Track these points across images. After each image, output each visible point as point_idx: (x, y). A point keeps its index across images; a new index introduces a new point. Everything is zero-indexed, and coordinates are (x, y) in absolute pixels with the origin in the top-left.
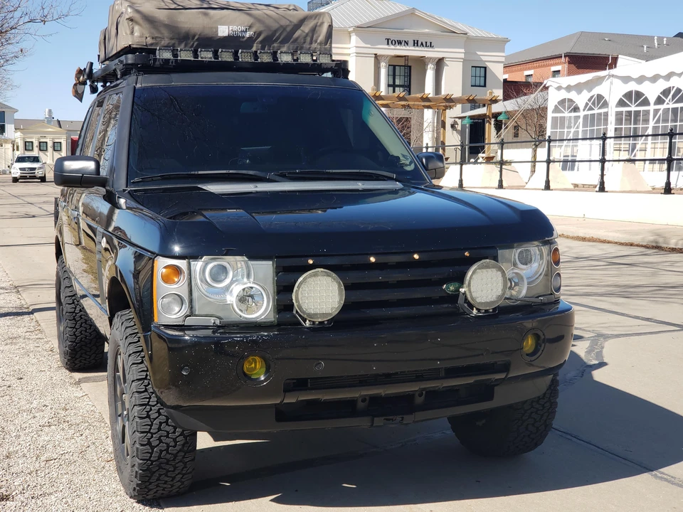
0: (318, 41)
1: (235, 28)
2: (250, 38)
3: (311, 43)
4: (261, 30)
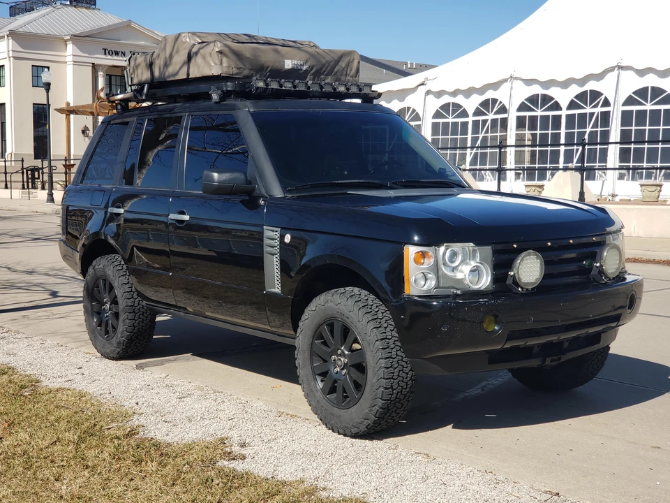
0: (351, 74)
1: (296, 62)
2: (306, 70)
3: (346, 76)
4: (313, 64)
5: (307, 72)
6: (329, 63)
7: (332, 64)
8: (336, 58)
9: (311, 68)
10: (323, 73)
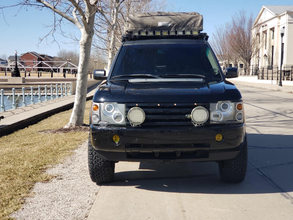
0: (197, 26)
1: (164, 23)
3: (194, 27)
4: (174, 23)
5: (171, 27)
6: (183, 22)
7: (185, 22)
8: (188, 19)
9: (173, 25)
10: (180, 27)
